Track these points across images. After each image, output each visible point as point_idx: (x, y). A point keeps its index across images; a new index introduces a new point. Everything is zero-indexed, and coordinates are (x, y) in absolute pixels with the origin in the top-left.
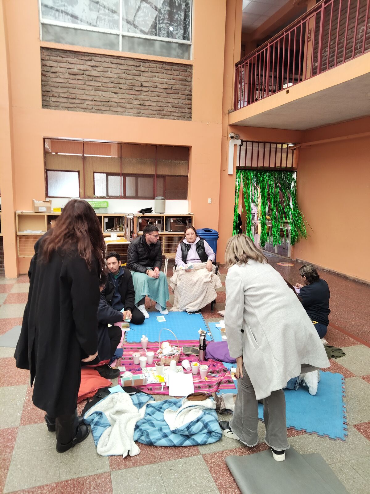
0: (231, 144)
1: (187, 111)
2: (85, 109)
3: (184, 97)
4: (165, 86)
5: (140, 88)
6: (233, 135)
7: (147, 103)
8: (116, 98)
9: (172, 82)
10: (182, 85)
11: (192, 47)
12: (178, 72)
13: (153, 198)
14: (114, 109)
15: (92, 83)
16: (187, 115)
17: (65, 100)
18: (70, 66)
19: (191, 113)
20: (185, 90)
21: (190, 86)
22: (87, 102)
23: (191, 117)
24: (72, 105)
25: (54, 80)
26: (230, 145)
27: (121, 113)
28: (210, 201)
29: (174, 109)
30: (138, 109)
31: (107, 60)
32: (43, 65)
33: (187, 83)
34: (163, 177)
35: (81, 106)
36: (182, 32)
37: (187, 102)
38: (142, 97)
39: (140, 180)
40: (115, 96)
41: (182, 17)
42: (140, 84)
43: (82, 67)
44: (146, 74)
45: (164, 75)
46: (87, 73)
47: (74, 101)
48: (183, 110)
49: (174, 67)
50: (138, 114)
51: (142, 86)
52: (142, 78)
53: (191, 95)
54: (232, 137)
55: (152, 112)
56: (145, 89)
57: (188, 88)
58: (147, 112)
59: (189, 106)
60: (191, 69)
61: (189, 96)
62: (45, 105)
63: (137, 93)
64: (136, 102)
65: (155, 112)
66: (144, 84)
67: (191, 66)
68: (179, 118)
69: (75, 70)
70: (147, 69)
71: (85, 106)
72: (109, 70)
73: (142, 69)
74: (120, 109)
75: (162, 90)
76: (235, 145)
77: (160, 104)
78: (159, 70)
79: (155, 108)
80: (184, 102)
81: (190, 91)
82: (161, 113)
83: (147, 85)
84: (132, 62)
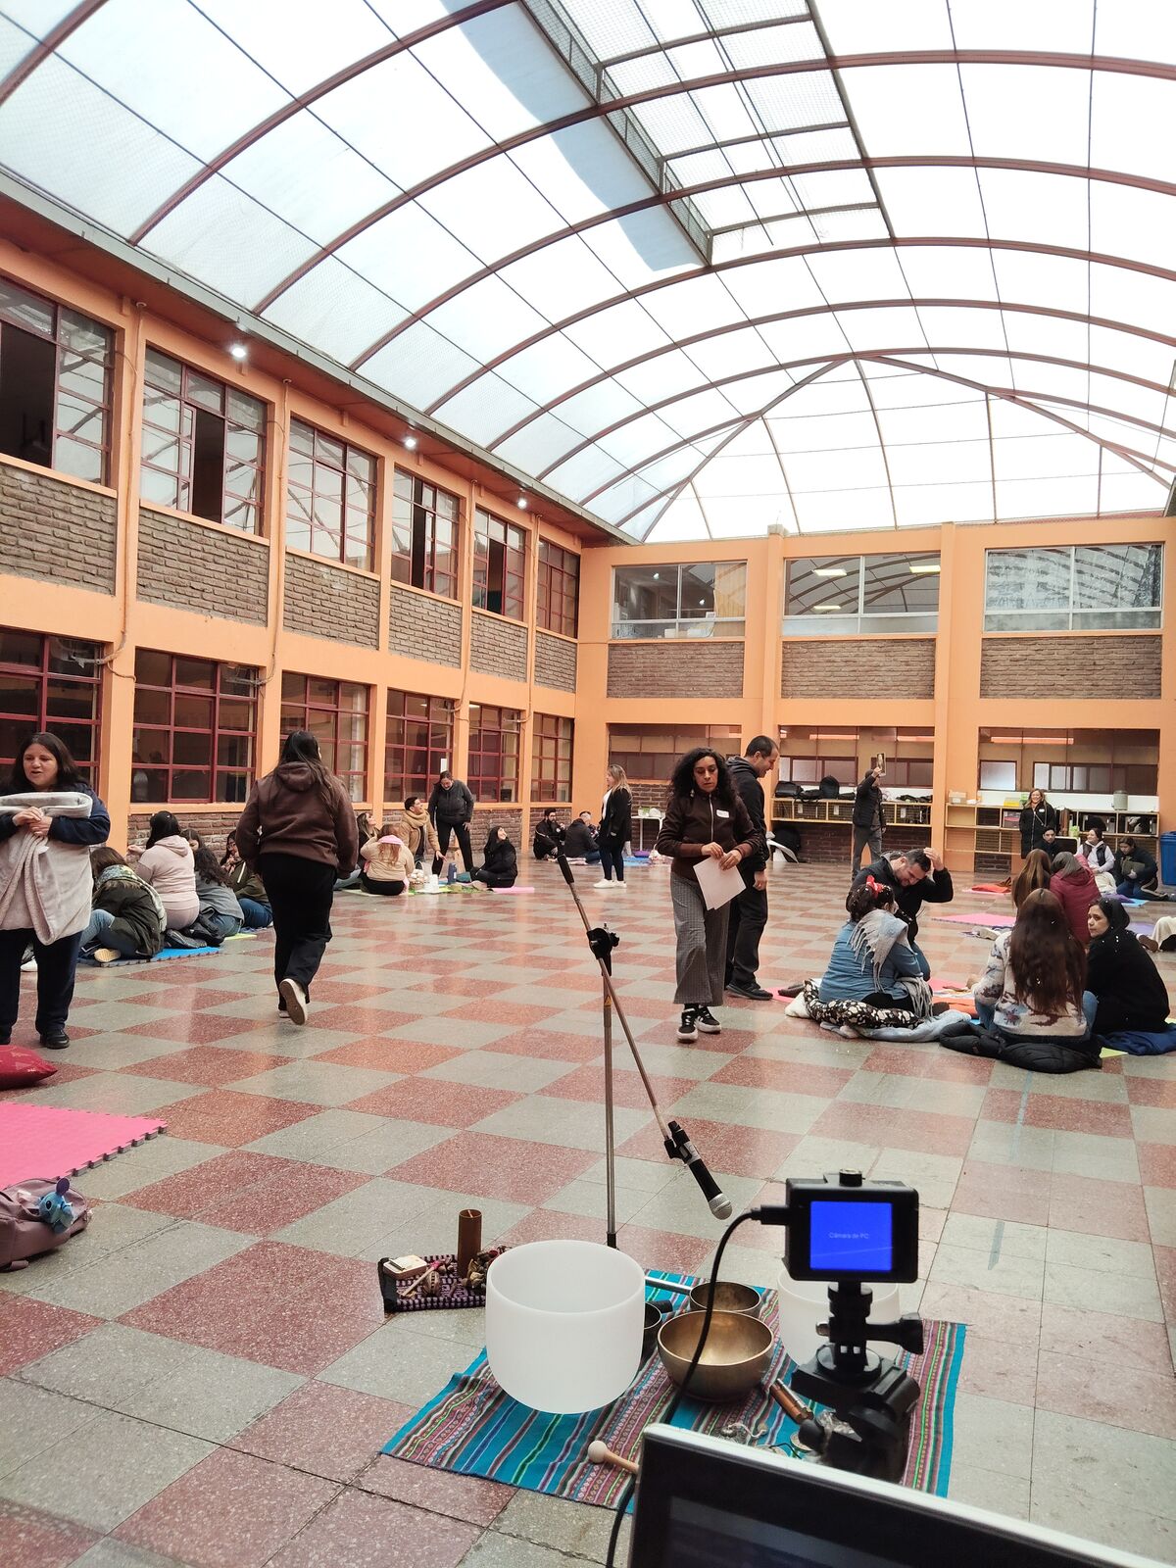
1: (1155, 687)
2: (1026, 696)
3: (1150, 672)
4: (1125, 662)
5: (1093, 667)
7: (1101, 683)
8: (1063, 681)
9: (1135, 656)
10: (1148, 658)
11: (1162, 614)
12: (1142, 645)
13: (1111, 792)
14: (1060, 693)
15: (1036, 668)
16: (1154, 691)
17: (1005, 688)
18: (1012, 653)
19: (1160, 689)
20: (1153, 663)
21: (1159, 658)
22: (1029, 688)
23: (1160, 695)
24: (1011, 692)
25: (994, 668)
27: (1068, 696)
29: (1137, 687)
30: (1089, 690)
31: (1054, 641)
32: (983, 655)
33: (1155, 656)
34: (1125, 766)
35: (1022, 692)
36: (1150, 597)
37: (1155, 676)
38: (1095, 676)
39: (1092, 770)
40: (1062, 678)
41: (1151, 582)
42: (1092, 663)
43: (1024, 652)
44: (1101, 652)
45: (1125, 650)
46: (1030, 657)
47: (1014, 688)
48: (1149, 687)
49: (1137, 640)
50: (1090, 696)
51: (1094, 664)
52: (1096, 657)
53: (1160, 669)
55: (1107, 692)
56: (1098, 668)
57: (1156, 661)
58: (1100, 692)
59: (1158, 682)
60: (1161, 639)
61: (1158, 671)
62: (984, 694)
63: (1089, 673)
64: (1087, 683)
65: (1111, 692)
66: (1097, 662)
67: (1161, 636)
68: (1143, 697)
69: (1018, 657)
70: (1102, 646)
71: (1026, 692)
72: (1056, 652)
73: (1096, 646)
74: (1066, 692)
75: (1121, 667)
77: (1118, 683)
78: (1116, 645)
79: (1111, 688)
80: (1151, 678)
81: (1160, 664)
82: (1119, 693)
83: (1102, 663)
84: (1084, 641)
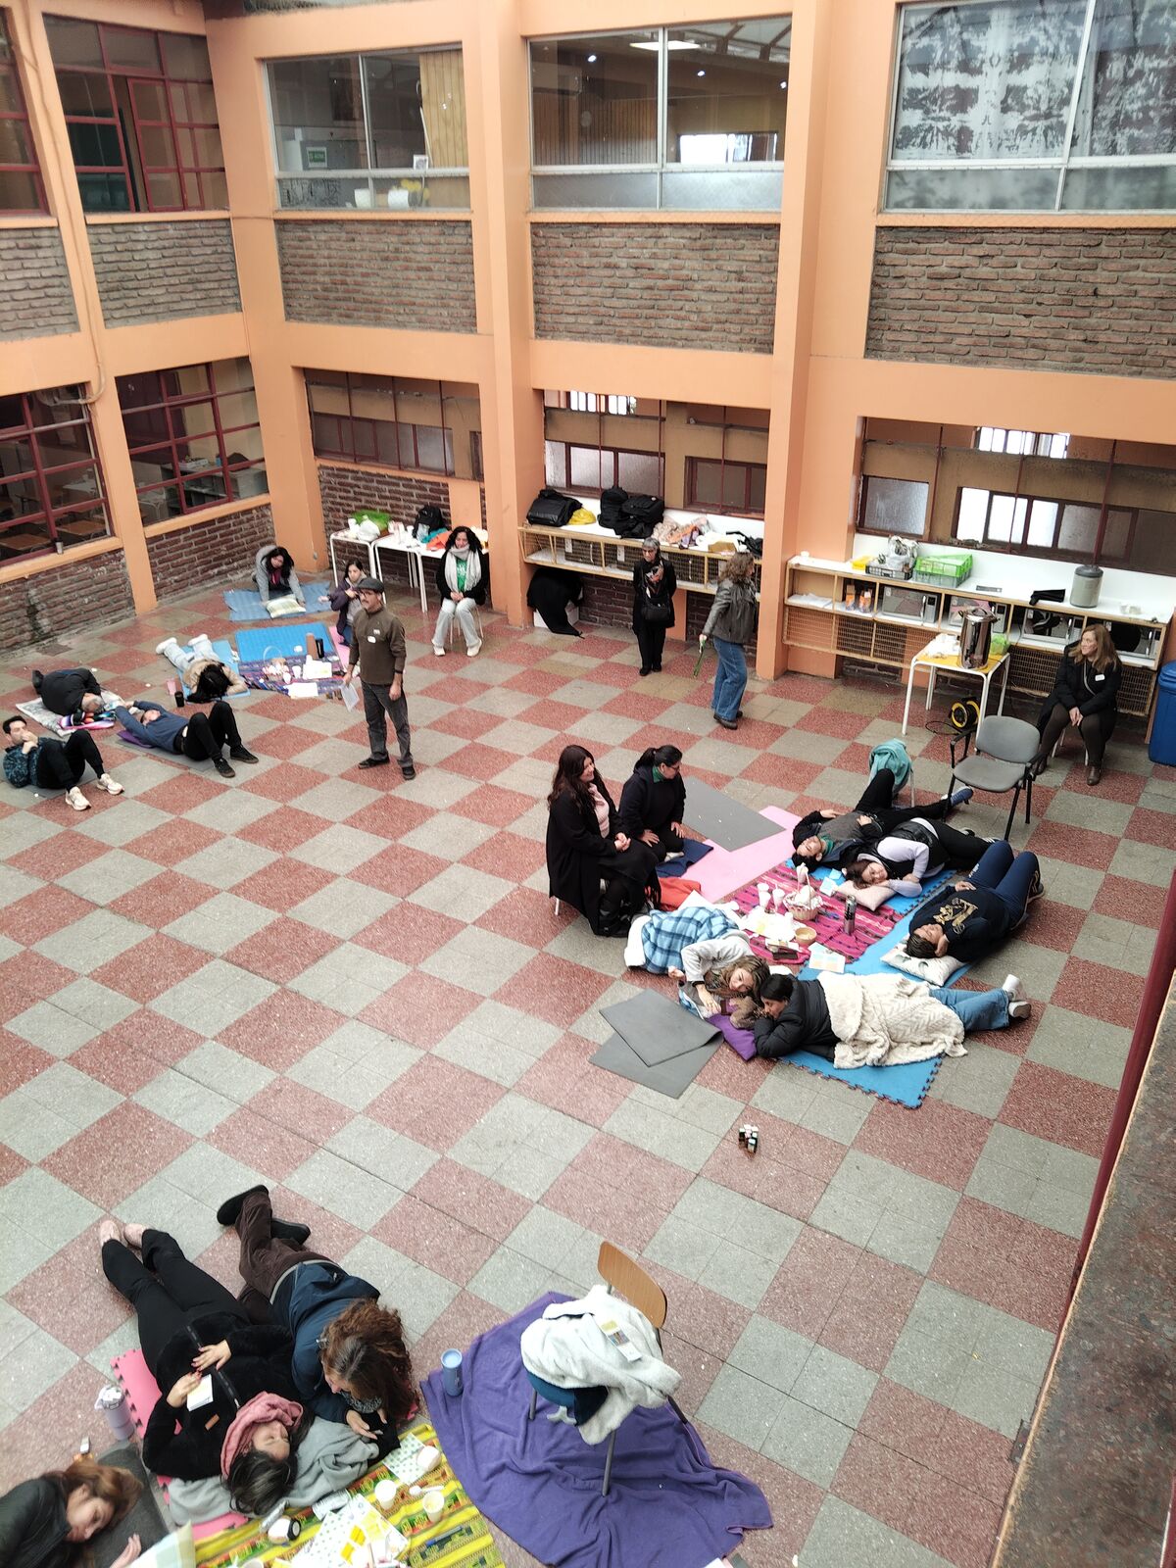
2: (953, 357)
4: (1161, 290)
5: (1091, 300)
7: (1102, 337)
8: (1024, 327)
14: (1019, 354)
15: (976, 296)
17: (911, 337)
18: (933, 260)
22: (958, 340)
24: (924, 348)
25: (897, 293)
27: (1033, 364)
30: (1078, 351)
31: (1018, 237)
32: (878, 264)
34: (1132, 511)
35: (946, 347)
38: (1093, 321)
40: (1025, 322)
42: (1091, 291)
43: (958, 261)
44: (1113, 266)
45: (1162, 263)
46: (967, 272)
47: (931, 338)
50: (1075, 365)
51: (1095, 293)
55: (1113, 358)
56: (1102, 303)
58: (1098, 358)
62: (873, 349)
63: (1081, 313)
64: (1073, 335)
65: (1119, 359)
66: (1102, 290)
69: (943, 269)
70: (1116, 252)
71: (953, 347)
72: (1020, 261)
73: (1104, 250)
74: (1031, 353)
75: (1150, 303)
77: (1137, 338)
78: (1149, 250)
79: (1121, 349)
82: (1137, 362)
83: (1111, 290)
84: (1078, 239)
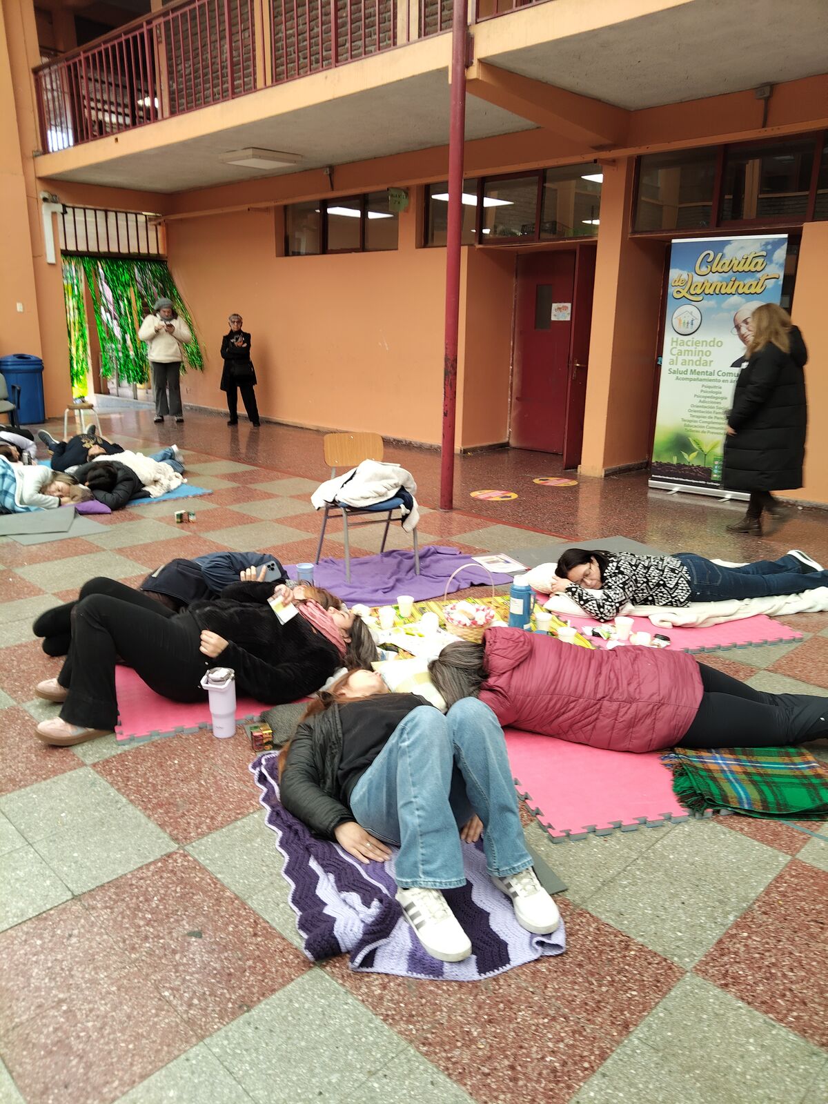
0: (46, 212)
6: (46, 195)
26: (44, 212)
28: (19, 307)
54: (45, 200)
76: (54, 214)
